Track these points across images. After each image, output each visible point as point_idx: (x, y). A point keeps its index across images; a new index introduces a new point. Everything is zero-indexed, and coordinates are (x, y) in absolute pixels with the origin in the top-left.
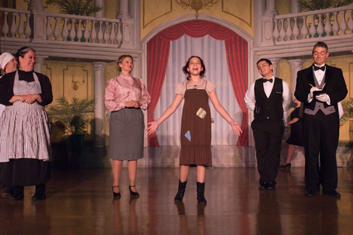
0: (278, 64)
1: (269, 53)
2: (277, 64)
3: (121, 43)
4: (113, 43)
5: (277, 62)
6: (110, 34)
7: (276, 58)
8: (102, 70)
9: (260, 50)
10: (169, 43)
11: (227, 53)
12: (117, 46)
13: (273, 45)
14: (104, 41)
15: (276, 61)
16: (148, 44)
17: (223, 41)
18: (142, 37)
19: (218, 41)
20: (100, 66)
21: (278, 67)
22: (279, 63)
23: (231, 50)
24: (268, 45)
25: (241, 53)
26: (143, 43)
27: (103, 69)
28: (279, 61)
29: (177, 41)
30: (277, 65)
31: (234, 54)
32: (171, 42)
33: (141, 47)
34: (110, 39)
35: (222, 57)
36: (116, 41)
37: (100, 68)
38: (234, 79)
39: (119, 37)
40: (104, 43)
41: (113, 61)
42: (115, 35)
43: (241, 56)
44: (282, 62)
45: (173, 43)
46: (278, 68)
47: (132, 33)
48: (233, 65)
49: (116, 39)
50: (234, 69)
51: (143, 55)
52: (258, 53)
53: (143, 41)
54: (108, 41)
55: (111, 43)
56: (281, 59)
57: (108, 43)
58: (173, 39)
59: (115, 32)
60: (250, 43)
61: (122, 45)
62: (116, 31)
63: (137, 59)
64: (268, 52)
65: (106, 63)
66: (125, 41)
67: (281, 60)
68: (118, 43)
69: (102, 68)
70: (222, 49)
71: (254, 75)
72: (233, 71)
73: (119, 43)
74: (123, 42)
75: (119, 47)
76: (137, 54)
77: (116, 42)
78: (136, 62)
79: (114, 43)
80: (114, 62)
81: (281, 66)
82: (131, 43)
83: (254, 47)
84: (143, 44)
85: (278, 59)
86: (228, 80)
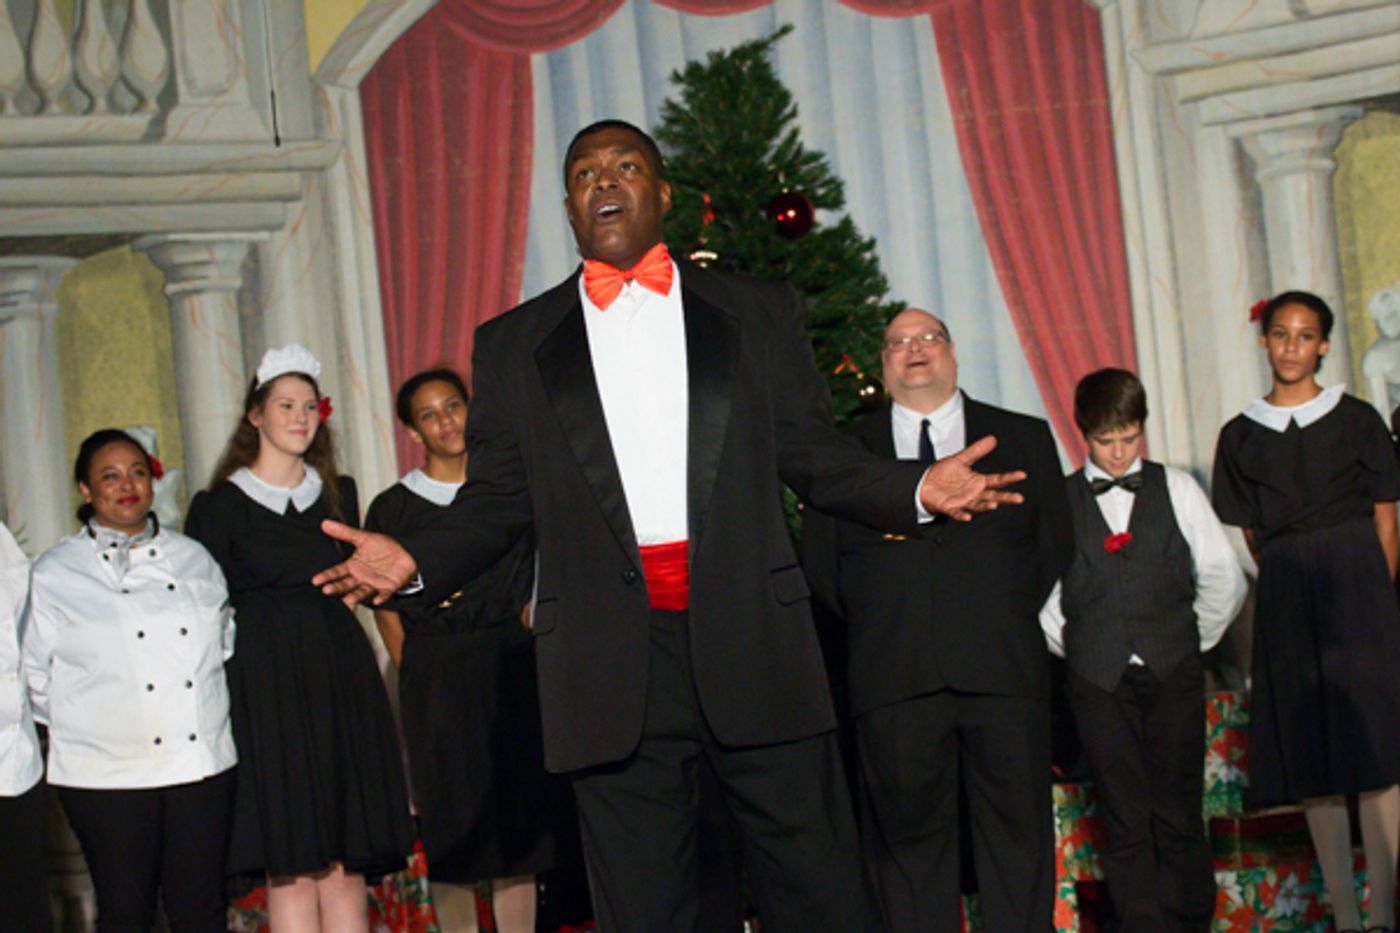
0: (1337, 152)
1: (1260, 77)
2: (1330, 151)
3: (169, 97)
4: (101, 103)
5: (1329, 139)
6: (76, 39)
7: (1318, 107)
8: (41, 318)
9: (1200, 58)
10: (522, 67)
11: (959, 104)
12: (140, 122)
13: (1285, 14)
14: (36, 99)
15: (1321, 129)
16: (366, 88)
17: (923, 23)
18: (321, 41)
19: (885, 26)
20: (27, 282)
21: (1342, 170)
22: (1345, 144)
23: (987, 76)
24: (1249, 20)
25: (1057, 94)
26: (333, 84)
27: (51, 308)
28: (1346, 126)
29: (578, 50)
30: (1334, 159)
31: (1011, 110)
32: (538, 61)
33: (319, 124)
34: (77, 80)
35: (921, 138)
36: (125, 92)
37: (26, 304)
38: (1031, 294)
39: (148, 57)
40: (41, 108)
41: (114, 240)
42: (111, 48)
43: (1061, 118)
44: (1367, 136)
45: (555, 70)
46: (1338, 178)
47: (237, 20)
48: (1013, 186)
49: (123, 79)
50: (1023, 223)
51: (338, 173)
52: (1185, 85)
53: (331, 72)
54: (65, 96)
55: (90, 109)
56: (1358, 110)
57: (70, 110)
58: (553, 38)
59: (109, 22)
60: (1119, 13)
61: (174, 119)
62: (120, 13)
63: (296, 207)
64: (1251, 72)
65: (68, 263)
66: (190, 83)
67: (1354, 119)
68: (141, 103)
69: (39, 297)
70: (916, 85)
71: (1172, 246)
72: (1011, 232)
73: (153, 104)
74: (182, 89)
75: (156, 132)
76: (290, 169)
77: (130, 100)
78: (295, 230)
79: (114, 107)
80: (126, 249)
81: (1358, 166)
82: (240, 92)
83: (1150, 42)
84: (333, 94)
85: (1331, 115)
86: (984, 308)
